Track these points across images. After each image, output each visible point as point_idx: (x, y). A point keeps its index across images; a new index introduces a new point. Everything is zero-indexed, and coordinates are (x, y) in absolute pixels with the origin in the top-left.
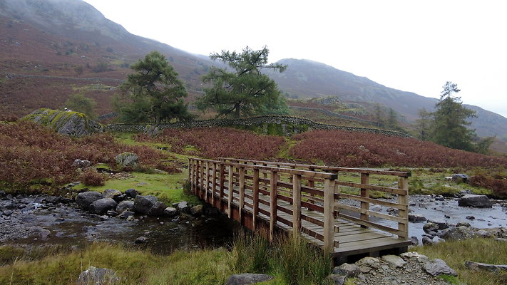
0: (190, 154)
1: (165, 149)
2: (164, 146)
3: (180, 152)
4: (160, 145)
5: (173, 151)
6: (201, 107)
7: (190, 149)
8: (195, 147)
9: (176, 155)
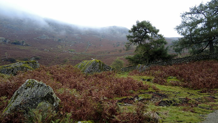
0: (173, 85)
1: (149, 80)
2: (149, 78)
3: (162, 83)
4: (145, 77)
5: (156, 82)
6: (178, 51)
7: (173, 80)
8: (177, 78)
9: (158, 86)
